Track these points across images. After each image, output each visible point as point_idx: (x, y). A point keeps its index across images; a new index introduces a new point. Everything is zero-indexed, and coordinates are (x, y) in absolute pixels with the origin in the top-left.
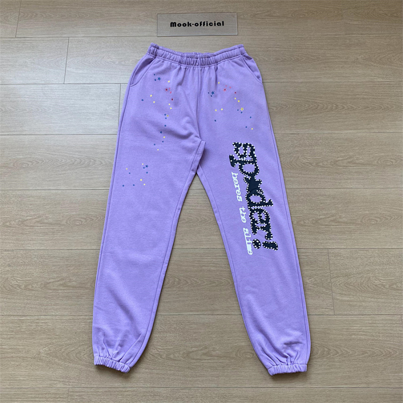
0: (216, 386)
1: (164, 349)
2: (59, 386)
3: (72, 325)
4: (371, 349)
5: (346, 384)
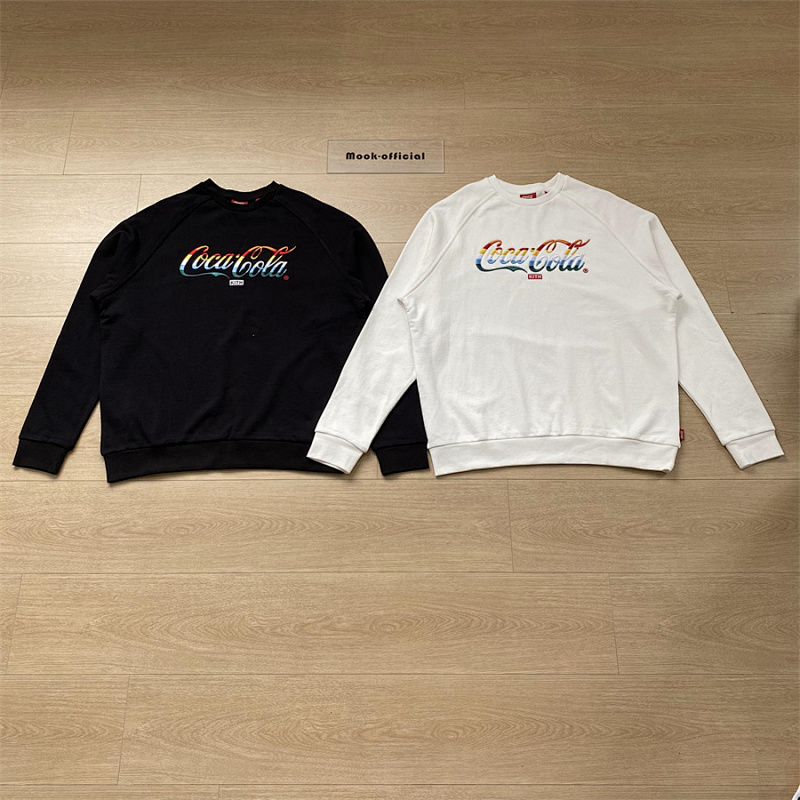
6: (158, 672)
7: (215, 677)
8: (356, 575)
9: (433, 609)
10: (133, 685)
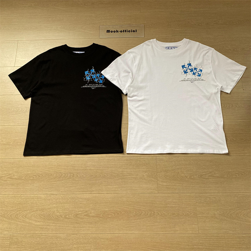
0: (91, 232)
1: (63, 213)
2: (5, 233)
3: (14, 200)
4: (177, 212)
5: (163, 231)
6: (22, 233)
7: (43, 235)
8: (97, 195)
9: (127, 208)
10: (12, 238)
